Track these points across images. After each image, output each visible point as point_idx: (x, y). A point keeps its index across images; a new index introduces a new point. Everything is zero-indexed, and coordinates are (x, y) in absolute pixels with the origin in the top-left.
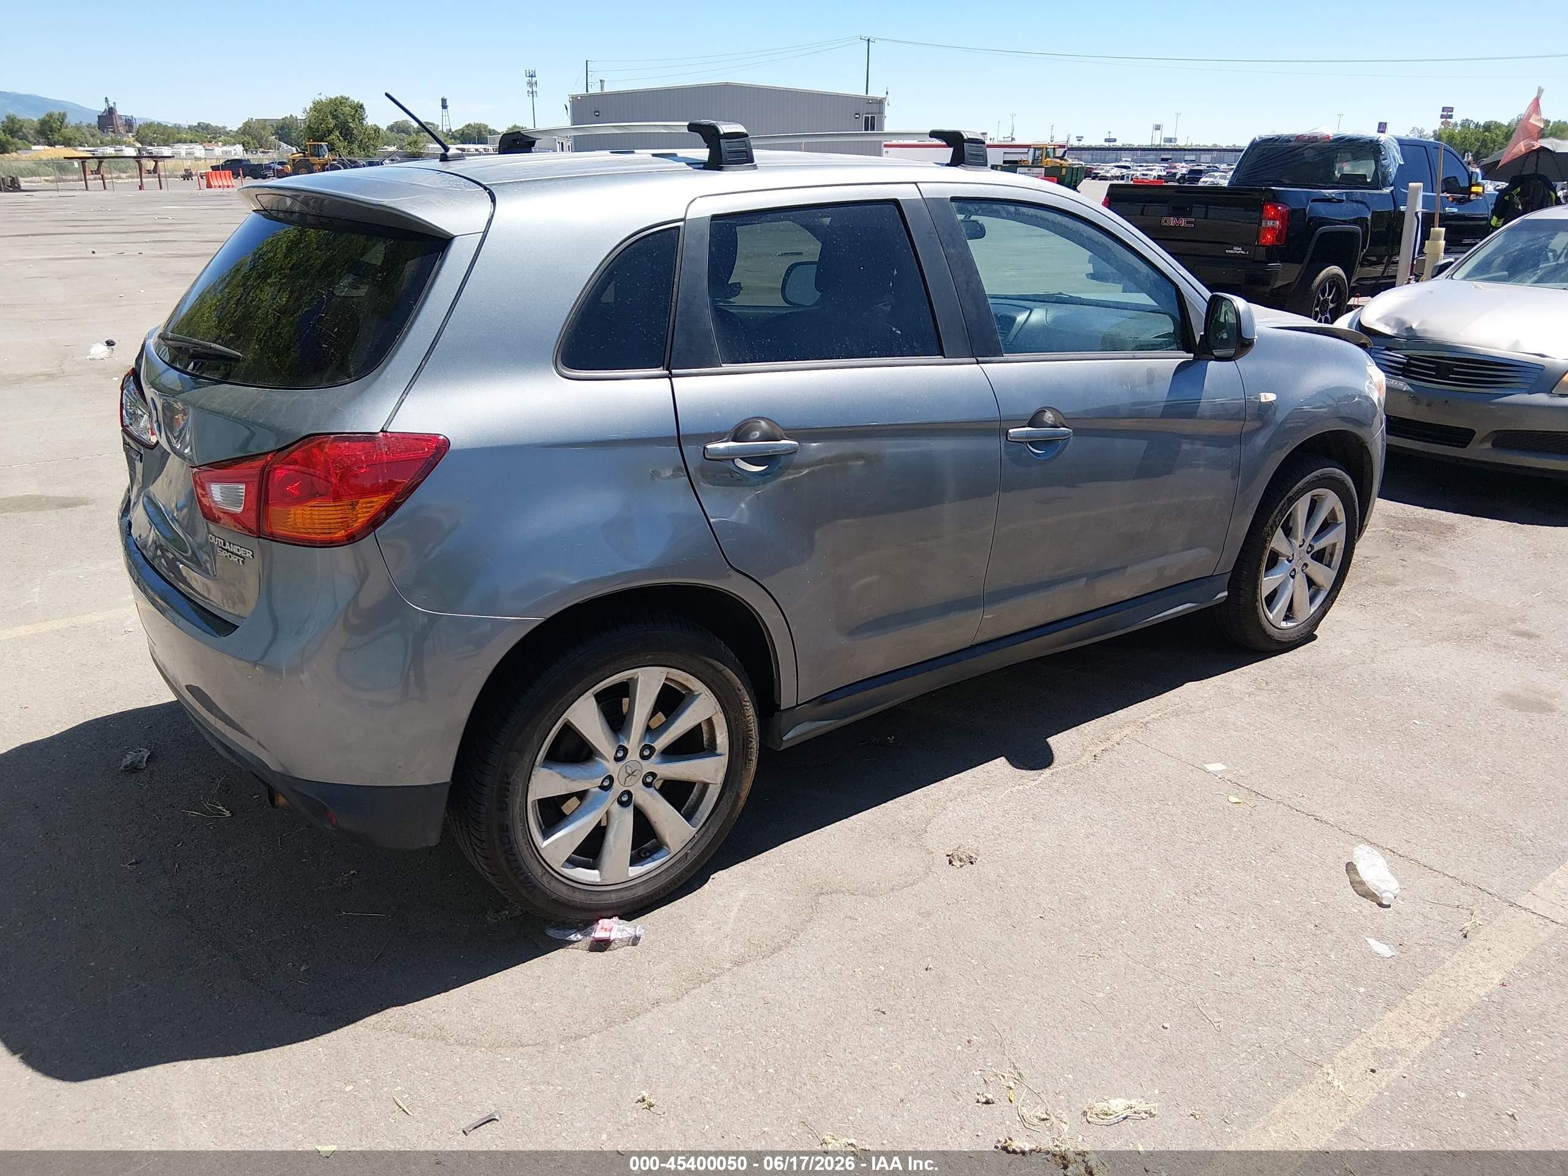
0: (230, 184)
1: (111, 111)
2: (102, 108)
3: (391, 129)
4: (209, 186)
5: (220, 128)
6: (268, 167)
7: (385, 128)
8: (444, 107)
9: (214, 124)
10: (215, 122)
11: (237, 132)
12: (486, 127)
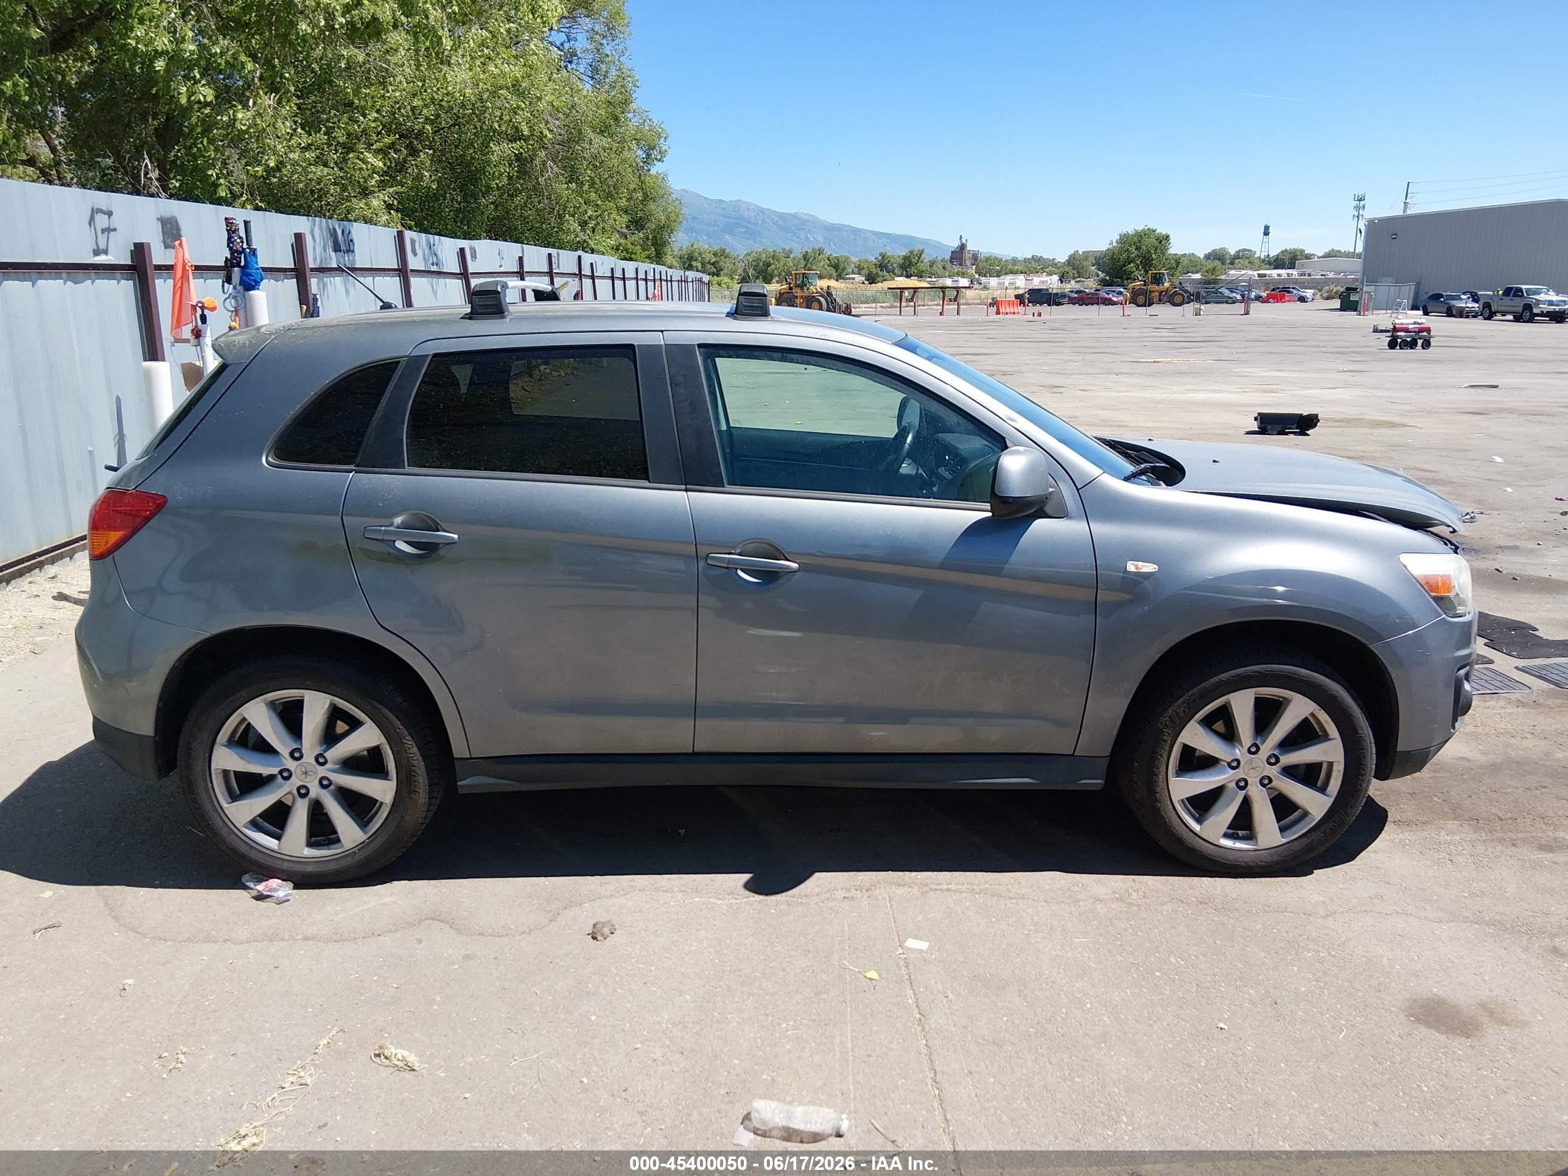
0: (1016, 311)
1: (963, 247)
2: (956, 244)
3: (1208, 257)
4: (998, 313)
5: (1050, 260)
6: (1064, 296)
7: (1202, 257)
8: (1266, 233)
9: (1045, 257)
10: (1047, 255)
11: (1064, 263)
12: (1302, 251)
